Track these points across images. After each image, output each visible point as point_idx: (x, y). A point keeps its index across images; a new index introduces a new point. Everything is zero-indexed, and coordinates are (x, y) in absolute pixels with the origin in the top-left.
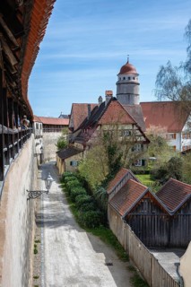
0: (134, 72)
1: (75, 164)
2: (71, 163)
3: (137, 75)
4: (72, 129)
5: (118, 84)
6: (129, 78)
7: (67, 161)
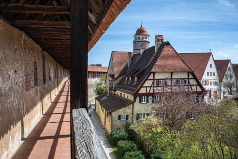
0: (146, 33)
1: (123, 118)
2: (119, 117)
3: (148, 36)
4: (112, 76)
5: (134, 42)
6: (143, 38)
7: (115, 114)
